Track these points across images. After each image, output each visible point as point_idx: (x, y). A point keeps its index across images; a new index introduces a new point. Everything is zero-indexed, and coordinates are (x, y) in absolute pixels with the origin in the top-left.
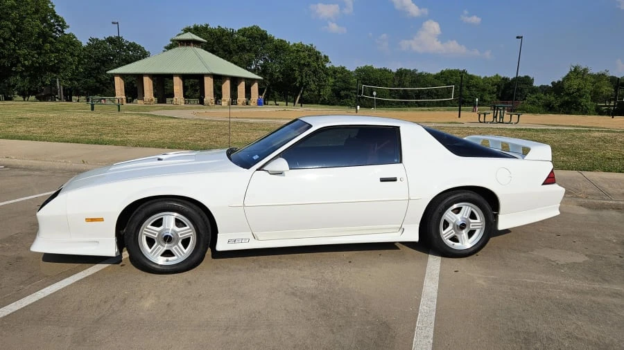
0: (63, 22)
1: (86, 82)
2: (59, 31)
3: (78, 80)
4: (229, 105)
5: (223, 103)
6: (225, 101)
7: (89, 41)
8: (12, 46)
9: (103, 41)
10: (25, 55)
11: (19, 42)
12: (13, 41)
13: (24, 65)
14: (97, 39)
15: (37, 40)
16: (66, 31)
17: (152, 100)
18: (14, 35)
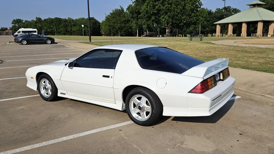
0: (201, 3)
1: (211, 28)
2: (199, 7)
3: (208, 28)
4: (272, 36)
5: (268, 35)
6: (269, 34)
7: (216, 10)
8: (180, 15)
9: (222, 9)
10: (184, 18)
11: (183, 14)
12: (181, 14)
13: (183, 23)
14: (219, 9)
15: (189, 12)
16: (202, 7)
17: (231, 35)
18: (181, 11)
